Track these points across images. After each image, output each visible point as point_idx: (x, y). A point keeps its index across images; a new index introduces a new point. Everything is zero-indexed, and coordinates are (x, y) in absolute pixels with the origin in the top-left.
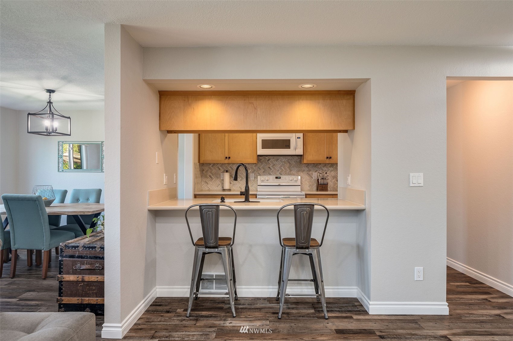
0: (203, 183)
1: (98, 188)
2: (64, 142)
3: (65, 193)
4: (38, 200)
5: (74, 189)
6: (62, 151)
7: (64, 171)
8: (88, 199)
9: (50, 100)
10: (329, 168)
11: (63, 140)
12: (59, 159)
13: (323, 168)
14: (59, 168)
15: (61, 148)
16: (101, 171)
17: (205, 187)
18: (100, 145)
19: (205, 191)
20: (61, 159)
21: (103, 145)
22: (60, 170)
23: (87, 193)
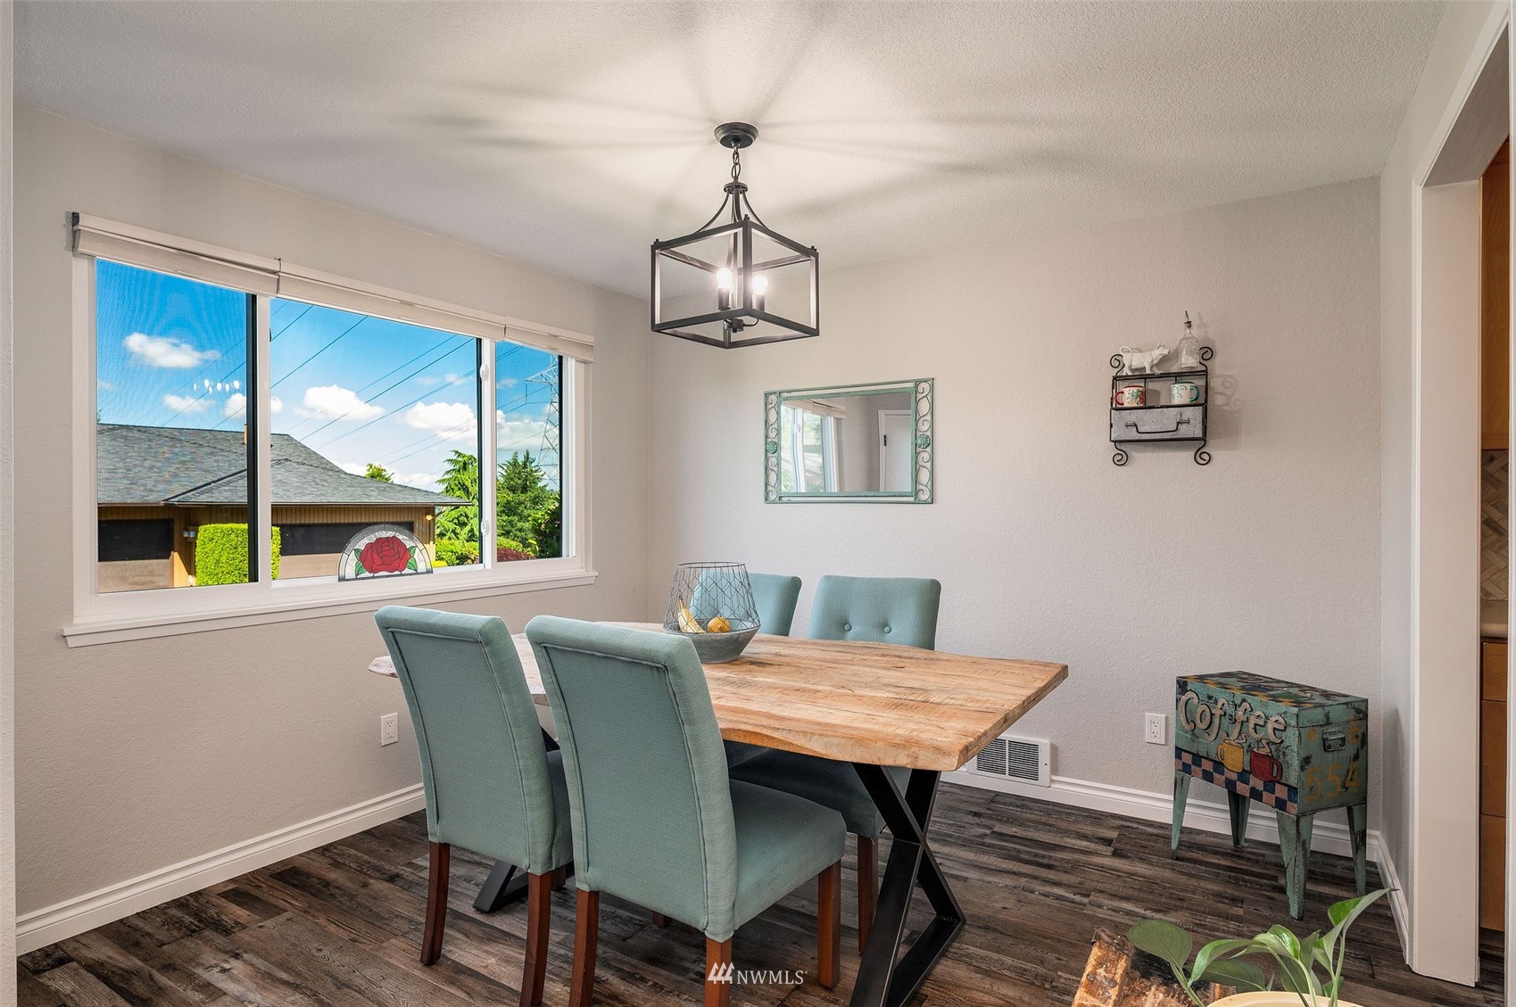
1: (924, 572)
2: (785, 395)
3: (793, 588)
4: (675, 670)
5: (828, 578)
6: (776, 426)
7: (785, 499)
8: (884, 626)
9: (736, 178)
11: (781, 389)
12: (769, 455)
14: (770, 488)
15: (773, 416)
16: (912, 499)
18: (909, 393)
20: (776, 455)
21: (919, 396)
22: (772, 497)
23: (882, 593)
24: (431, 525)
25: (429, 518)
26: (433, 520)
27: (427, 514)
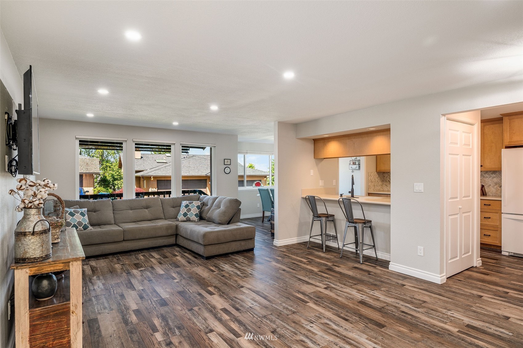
0: (384, 186)
10: (491, 175)
13: (484, 175)
17: (386, 189)
19: (385, 191)
24: (266, 181)
25: (265, 179)
26: (266, 179)
27: (265, 178)
